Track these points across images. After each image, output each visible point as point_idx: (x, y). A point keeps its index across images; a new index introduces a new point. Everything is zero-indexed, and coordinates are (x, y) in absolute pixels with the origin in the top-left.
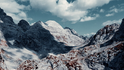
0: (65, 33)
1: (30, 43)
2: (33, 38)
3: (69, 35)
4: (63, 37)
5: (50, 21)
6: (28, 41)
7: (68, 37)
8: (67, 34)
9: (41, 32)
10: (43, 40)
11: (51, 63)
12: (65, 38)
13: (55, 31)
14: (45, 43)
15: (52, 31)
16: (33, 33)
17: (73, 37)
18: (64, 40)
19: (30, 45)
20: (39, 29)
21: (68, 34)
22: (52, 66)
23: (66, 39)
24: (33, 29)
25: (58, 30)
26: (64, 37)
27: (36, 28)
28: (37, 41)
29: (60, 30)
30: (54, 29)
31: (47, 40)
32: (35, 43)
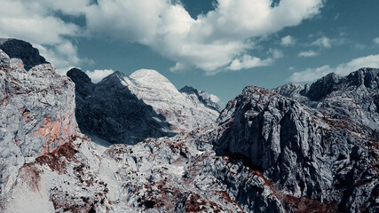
0: (182, 103)
1: (100, 125)
2: (103, 114)
3: (193, 107)
4: (176, 114)
5: (143, 71)
6: (95, 121)
7: (188, 114)
8: (187, 105)
9: (121, 99)
10: (128, 119)
11: (150, 147)
12: (183, 114)
13: (157, 98)
14: (132, 127)
15: (149, 97)
16: (102, 103)
17: (202, 114)
18: (179, 120)
19: (100, 130)
20: (117, 94)
21: (189, 104)
22: (152, 150)
23: (184, 117)
24: (103, 94)
25: (164, 95)
26: (178, 114)
27: (108, 89)
28: (113, 121)
29: (169, 96)
30: (153, 93)
31: (137, 119)
32: (109, 125)
